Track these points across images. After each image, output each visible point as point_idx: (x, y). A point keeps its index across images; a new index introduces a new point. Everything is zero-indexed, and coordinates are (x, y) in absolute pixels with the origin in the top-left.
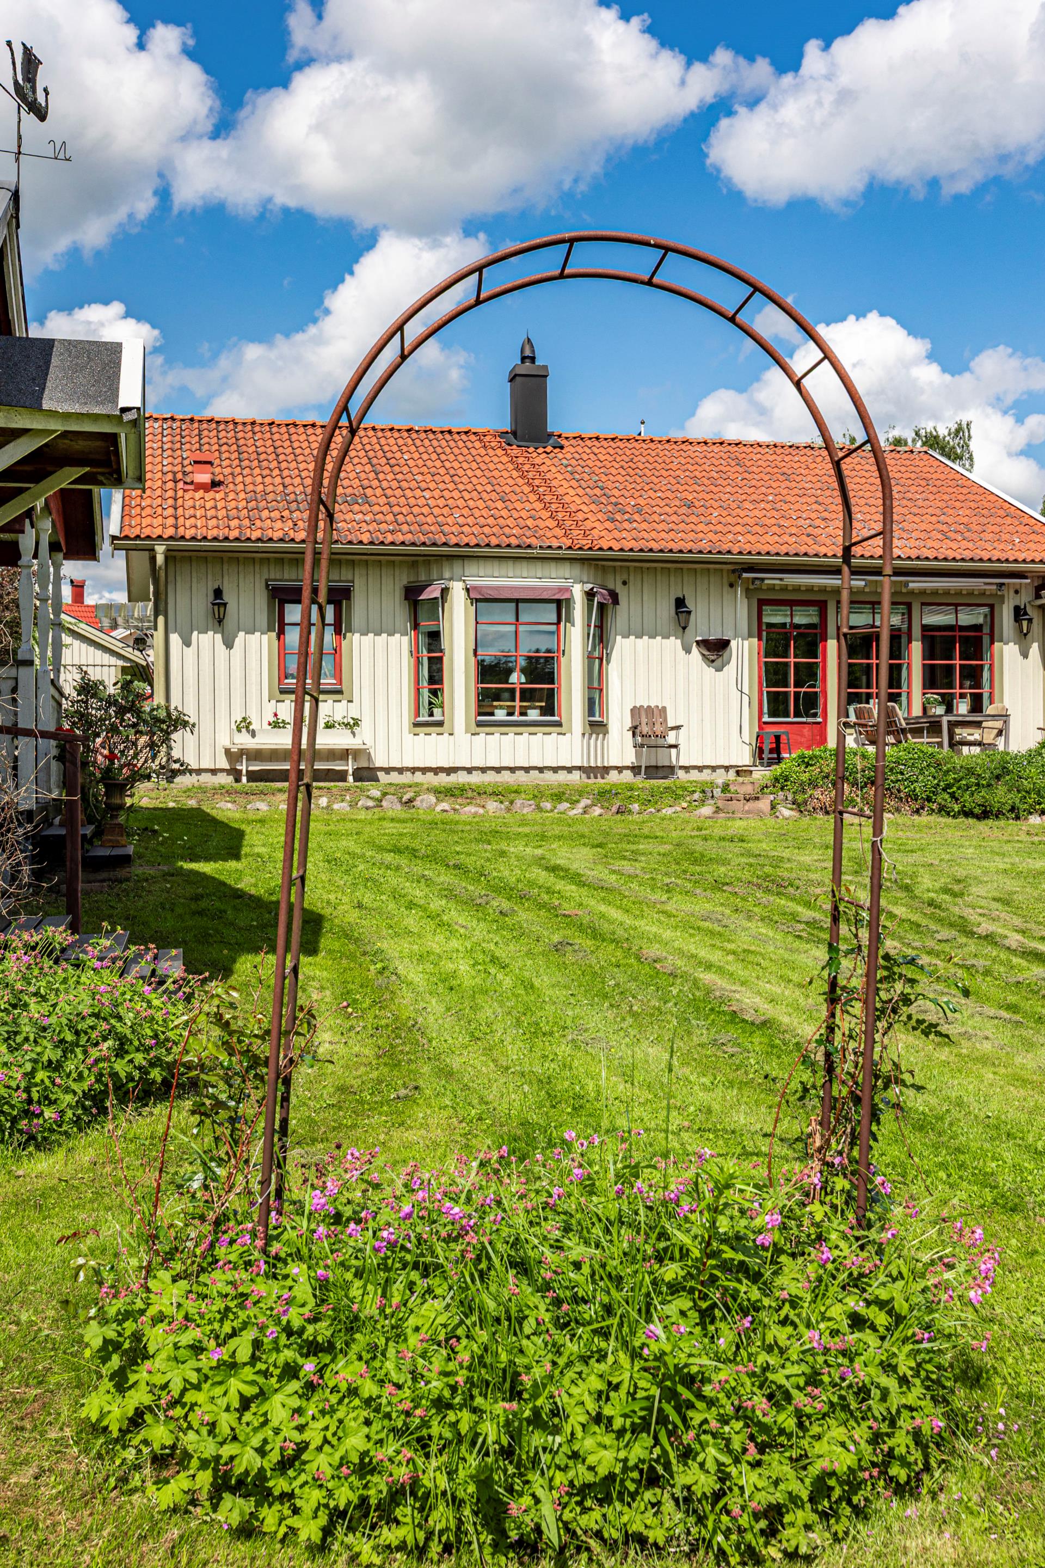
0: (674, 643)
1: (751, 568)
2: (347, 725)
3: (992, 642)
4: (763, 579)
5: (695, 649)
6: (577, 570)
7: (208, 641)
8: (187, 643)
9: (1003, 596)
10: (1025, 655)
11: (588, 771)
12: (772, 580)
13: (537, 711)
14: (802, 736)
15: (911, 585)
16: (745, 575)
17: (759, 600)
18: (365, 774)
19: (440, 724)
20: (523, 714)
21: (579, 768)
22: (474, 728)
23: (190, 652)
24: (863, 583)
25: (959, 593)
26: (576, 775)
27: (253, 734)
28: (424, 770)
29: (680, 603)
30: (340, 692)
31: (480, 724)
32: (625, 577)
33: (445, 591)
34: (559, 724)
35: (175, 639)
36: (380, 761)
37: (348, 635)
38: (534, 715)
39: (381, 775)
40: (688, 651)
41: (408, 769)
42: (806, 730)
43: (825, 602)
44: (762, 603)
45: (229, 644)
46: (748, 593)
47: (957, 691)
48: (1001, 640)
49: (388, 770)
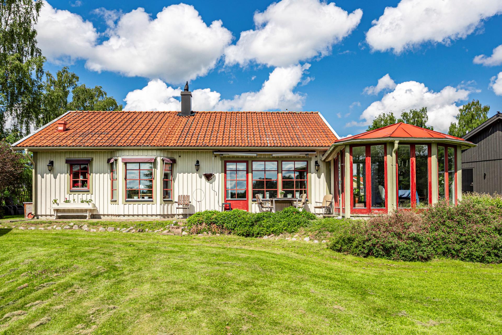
0: (195, 175)
1: (219, 151)
2: (87, 202)
3: (307, 173)
4: (223, 154)
5: (203, 177)
6: (159, 153)
7: (49, 176)
8: (43, 177)
9: (311, 158)
10: (319, 177)
11: (164, 216)
12: (226, 154)
13: (147, 197)
14: (240, 204)
15: (273, 155)
16: (215, 153)
17: (225, 161)
18: (97, 216)
19: (116, 201)
20: (143, 198)
21: (160, 215)
22: (125, 203)
23: (44, 180)
24: (256, 155)
25: (295, 157)
26: (159, 217)
27: (58, 205)
28: (114, 215)
29: (198, 162)
30: (89, 191)
31: (126, 201)
32: (180, 155)
33: (116, 160)
34: (152, 201)
35: (39, 176)
36: (101, 213)
37: (92, 174)
38: (146, 198)
39: (102, 216)
40: (201, 177)
41: (110, 215)
42: (241, 202)
43: (248, 161)
44: (226, 162)
45: (55, 178)
46: (221, 159)
47: (295, 189)
48: (310, 172)
49: (104, 215)
